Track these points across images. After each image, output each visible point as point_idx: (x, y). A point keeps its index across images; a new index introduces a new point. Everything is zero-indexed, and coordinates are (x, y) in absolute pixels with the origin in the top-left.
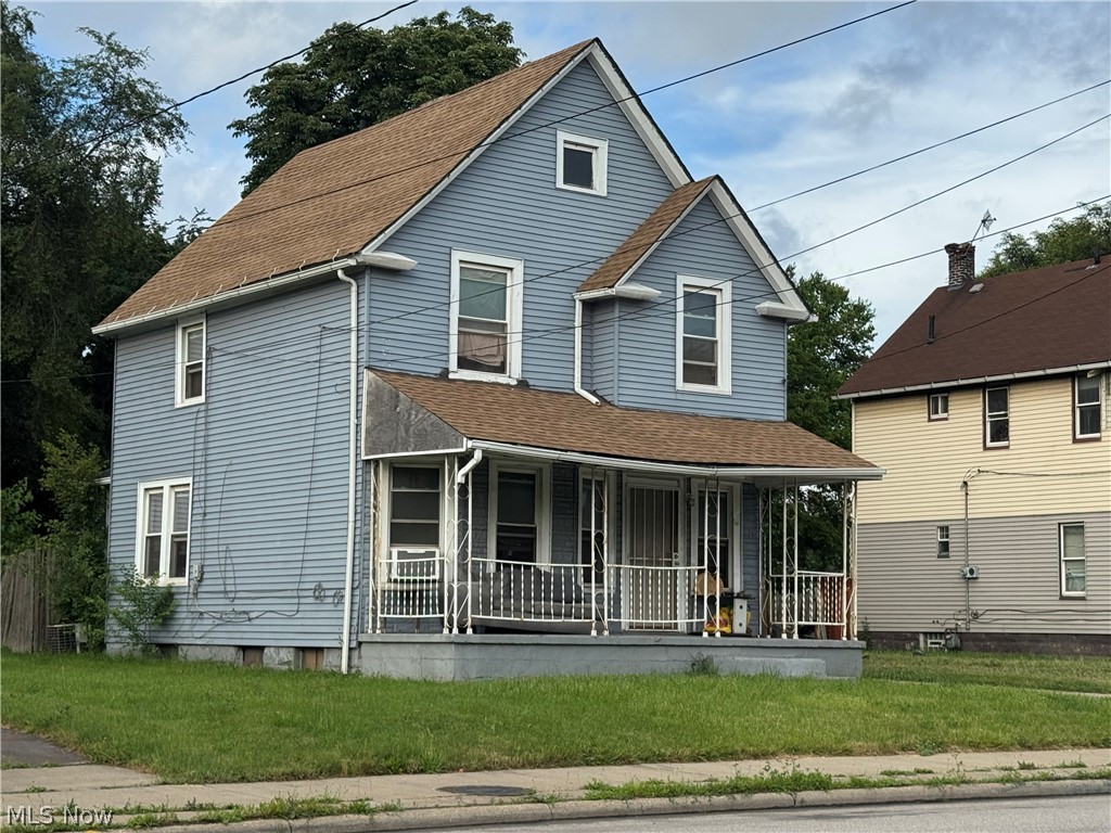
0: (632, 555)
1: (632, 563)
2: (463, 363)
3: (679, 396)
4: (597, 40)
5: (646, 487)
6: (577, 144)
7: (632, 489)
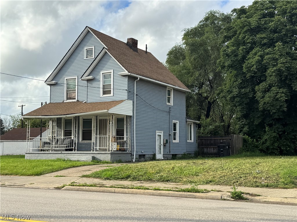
0: (100, 134)
1: (100, 135)
2: (67, 99)
3: (101, 98)
4: (87, 26)
5: (103, 119)
6: (89, 49)
7: (100, 120)
